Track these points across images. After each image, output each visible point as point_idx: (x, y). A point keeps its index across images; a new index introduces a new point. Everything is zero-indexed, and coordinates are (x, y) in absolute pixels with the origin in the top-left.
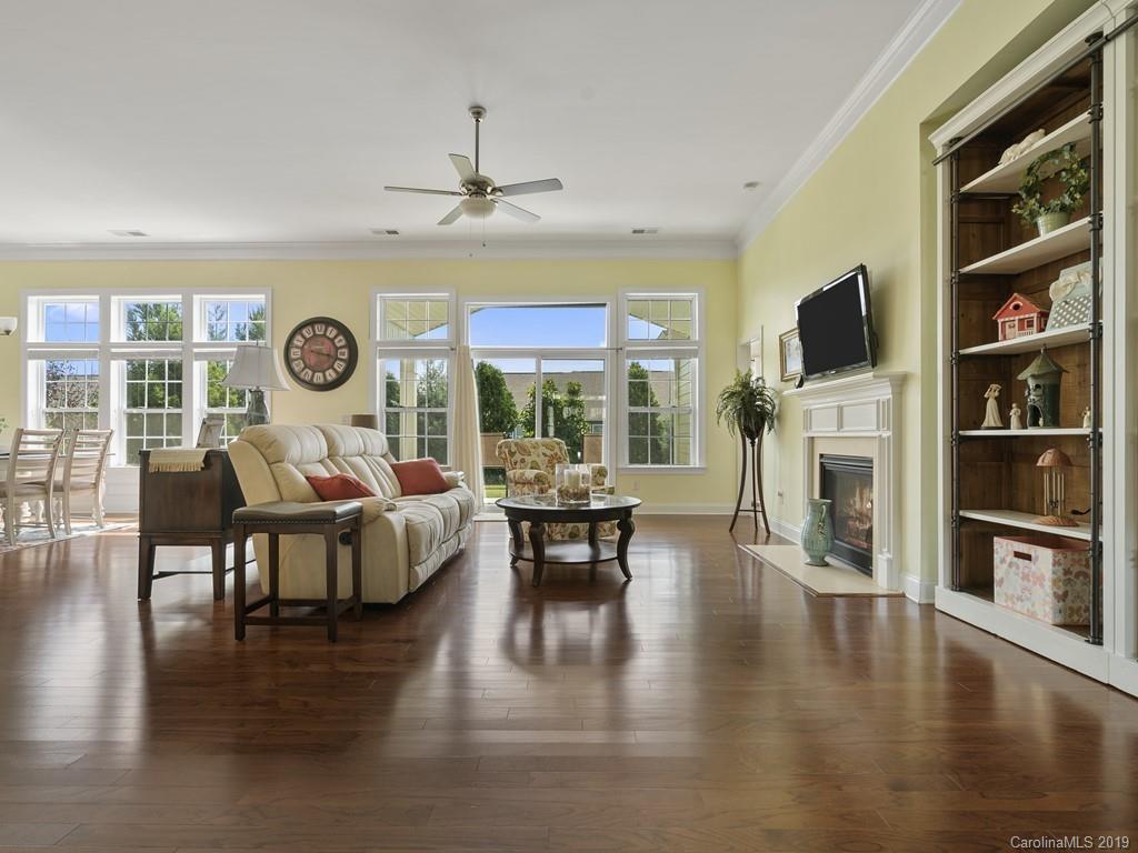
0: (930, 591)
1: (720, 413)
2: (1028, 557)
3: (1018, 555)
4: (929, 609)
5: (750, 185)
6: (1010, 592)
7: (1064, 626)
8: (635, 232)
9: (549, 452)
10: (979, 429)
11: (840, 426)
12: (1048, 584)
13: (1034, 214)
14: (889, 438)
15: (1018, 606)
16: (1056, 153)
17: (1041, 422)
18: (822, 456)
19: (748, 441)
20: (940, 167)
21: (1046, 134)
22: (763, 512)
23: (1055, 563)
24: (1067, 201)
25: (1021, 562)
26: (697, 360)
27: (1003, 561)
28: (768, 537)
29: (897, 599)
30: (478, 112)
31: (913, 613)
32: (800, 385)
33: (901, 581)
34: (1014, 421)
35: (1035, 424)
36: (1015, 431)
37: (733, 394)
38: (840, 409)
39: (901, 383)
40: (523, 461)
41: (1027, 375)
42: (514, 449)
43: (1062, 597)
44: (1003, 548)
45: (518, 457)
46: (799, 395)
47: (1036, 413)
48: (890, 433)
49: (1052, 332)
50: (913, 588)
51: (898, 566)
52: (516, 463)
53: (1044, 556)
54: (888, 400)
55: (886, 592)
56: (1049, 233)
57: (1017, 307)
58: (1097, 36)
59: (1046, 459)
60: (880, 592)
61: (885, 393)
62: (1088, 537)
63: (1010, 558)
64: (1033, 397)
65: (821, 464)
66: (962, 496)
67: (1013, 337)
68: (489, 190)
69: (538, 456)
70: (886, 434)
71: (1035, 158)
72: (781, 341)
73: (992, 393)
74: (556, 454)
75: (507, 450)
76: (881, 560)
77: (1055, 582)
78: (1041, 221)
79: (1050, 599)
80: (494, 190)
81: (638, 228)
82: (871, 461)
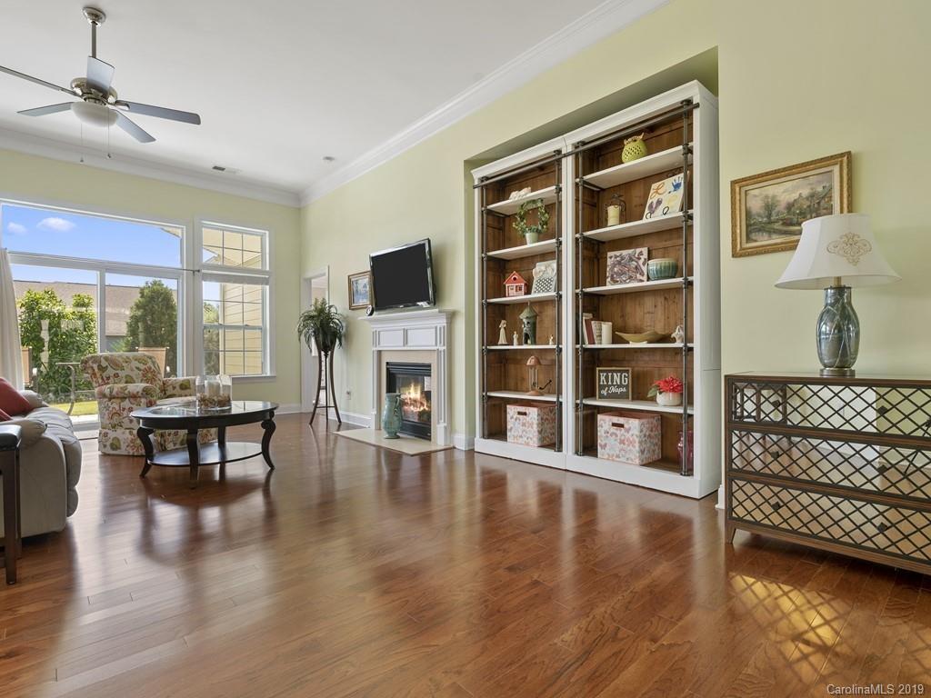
0: (471, 442)
1: (300, 332)
2: (525, 414)
3: (519, 413)
4: (471, 453)
5: (328, 158)
6: (516, 434)
7: (541, 446)
8: (215, 168)
9: (142, 367)
10: (497, 345)
11: (406, 342)
12: (535, 426)
13: (524, 231)
14: (444, 351)
15: (520, 440)
16: (534, 201)
17: (529, 342)
18: (387, 363)
19: (323, 353)
20: (476, 190)
21: (532, 191)
22: (336, 407)
23: (538, 415)
24: (540, 228)
25: (521, 417)
26: (268, 287)
27: (512, 418)
28: (339, 426)
29: (450, 450)
30: (96, 15)
31: (460, 457)
32: (371, 314)
33: (451, 439)
34: (515, 341)
35: (526, 343)
36: (515, 347)
37: (311, 317)
38: (406, 332)
39: (452, 316)
40: (116, 376)
41: (524, 316)
42: (104, 364)
43: (540, 432)
44: (512, 410)
45: (110, 372)
46: (370, 321)
47: (527, 337)
48: (445, 348)
49: (533, 295)
50: (460, 442)
51: (450, 430)
52: (108, 378)
53: (533, 412)
54: (444, 327)
55: (443, 448)
56: (531, 244)
57: (515, 279)
58: (559, 152)
59: (531, 361)
60: (439, 448)
61: (442, 322)
62: (555, 400)
63: (516, 416)
64: (525, 329)
65: (387, 369)
66: (488, 384)
67: (514, 295)
68: (111, 99)
69: (132, 370)
70: (443, 348)
71: (525, 201)
72: (349, 280)
73: (503, 325)
74: (150, 368)
75: (95, 366)
76: (438, 429)
77: (538, 425)
78: (528, 235)
79: (536, 433)
80: (117, 103)
81: (218, 165)
82: (429, 366)
